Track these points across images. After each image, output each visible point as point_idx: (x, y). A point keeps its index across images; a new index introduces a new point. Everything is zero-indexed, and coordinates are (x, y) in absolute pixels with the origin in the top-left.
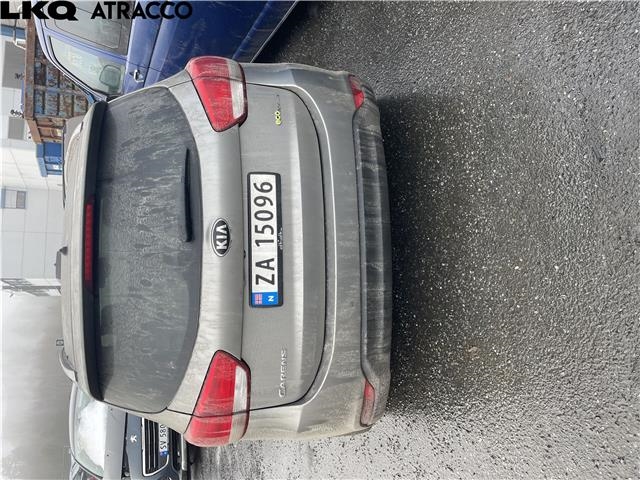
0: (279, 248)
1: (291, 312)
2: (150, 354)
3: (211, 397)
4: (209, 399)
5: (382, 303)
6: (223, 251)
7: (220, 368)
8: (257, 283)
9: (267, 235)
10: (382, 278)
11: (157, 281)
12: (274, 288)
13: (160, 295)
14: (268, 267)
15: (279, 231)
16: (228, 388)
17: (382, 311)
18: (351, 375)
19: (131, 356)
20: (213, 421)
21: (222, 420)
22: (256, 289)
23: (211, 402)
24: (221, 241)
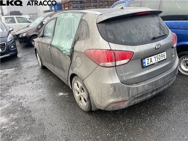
0: (155, 63)
1: (142, 71)
2: (123, 34)
3: (121, 54)
4: (120, 53)
5: (147, 97)
6: (156, 48)
7: (129, 54)
8: (147, 59)
9: (157, 59)
10: (152, 95)
11: (142, 32)
12: (147, 65)
13: (139, 34)
14: (151, 61)
15: (158, 62)
16: (123, 58)
17: (145, 98)
18: (130, 95)
19: (120, 29)
20: (113, 56)
21: (114, 59)
22: (146, 59)
23: (119, 54)
24: (158, 47)
